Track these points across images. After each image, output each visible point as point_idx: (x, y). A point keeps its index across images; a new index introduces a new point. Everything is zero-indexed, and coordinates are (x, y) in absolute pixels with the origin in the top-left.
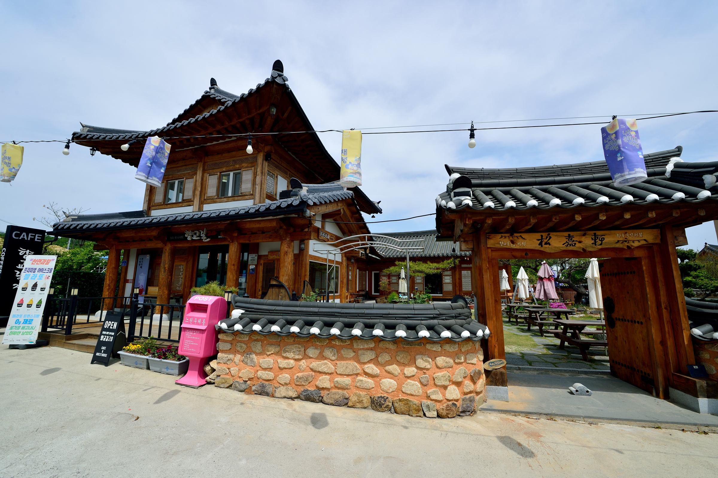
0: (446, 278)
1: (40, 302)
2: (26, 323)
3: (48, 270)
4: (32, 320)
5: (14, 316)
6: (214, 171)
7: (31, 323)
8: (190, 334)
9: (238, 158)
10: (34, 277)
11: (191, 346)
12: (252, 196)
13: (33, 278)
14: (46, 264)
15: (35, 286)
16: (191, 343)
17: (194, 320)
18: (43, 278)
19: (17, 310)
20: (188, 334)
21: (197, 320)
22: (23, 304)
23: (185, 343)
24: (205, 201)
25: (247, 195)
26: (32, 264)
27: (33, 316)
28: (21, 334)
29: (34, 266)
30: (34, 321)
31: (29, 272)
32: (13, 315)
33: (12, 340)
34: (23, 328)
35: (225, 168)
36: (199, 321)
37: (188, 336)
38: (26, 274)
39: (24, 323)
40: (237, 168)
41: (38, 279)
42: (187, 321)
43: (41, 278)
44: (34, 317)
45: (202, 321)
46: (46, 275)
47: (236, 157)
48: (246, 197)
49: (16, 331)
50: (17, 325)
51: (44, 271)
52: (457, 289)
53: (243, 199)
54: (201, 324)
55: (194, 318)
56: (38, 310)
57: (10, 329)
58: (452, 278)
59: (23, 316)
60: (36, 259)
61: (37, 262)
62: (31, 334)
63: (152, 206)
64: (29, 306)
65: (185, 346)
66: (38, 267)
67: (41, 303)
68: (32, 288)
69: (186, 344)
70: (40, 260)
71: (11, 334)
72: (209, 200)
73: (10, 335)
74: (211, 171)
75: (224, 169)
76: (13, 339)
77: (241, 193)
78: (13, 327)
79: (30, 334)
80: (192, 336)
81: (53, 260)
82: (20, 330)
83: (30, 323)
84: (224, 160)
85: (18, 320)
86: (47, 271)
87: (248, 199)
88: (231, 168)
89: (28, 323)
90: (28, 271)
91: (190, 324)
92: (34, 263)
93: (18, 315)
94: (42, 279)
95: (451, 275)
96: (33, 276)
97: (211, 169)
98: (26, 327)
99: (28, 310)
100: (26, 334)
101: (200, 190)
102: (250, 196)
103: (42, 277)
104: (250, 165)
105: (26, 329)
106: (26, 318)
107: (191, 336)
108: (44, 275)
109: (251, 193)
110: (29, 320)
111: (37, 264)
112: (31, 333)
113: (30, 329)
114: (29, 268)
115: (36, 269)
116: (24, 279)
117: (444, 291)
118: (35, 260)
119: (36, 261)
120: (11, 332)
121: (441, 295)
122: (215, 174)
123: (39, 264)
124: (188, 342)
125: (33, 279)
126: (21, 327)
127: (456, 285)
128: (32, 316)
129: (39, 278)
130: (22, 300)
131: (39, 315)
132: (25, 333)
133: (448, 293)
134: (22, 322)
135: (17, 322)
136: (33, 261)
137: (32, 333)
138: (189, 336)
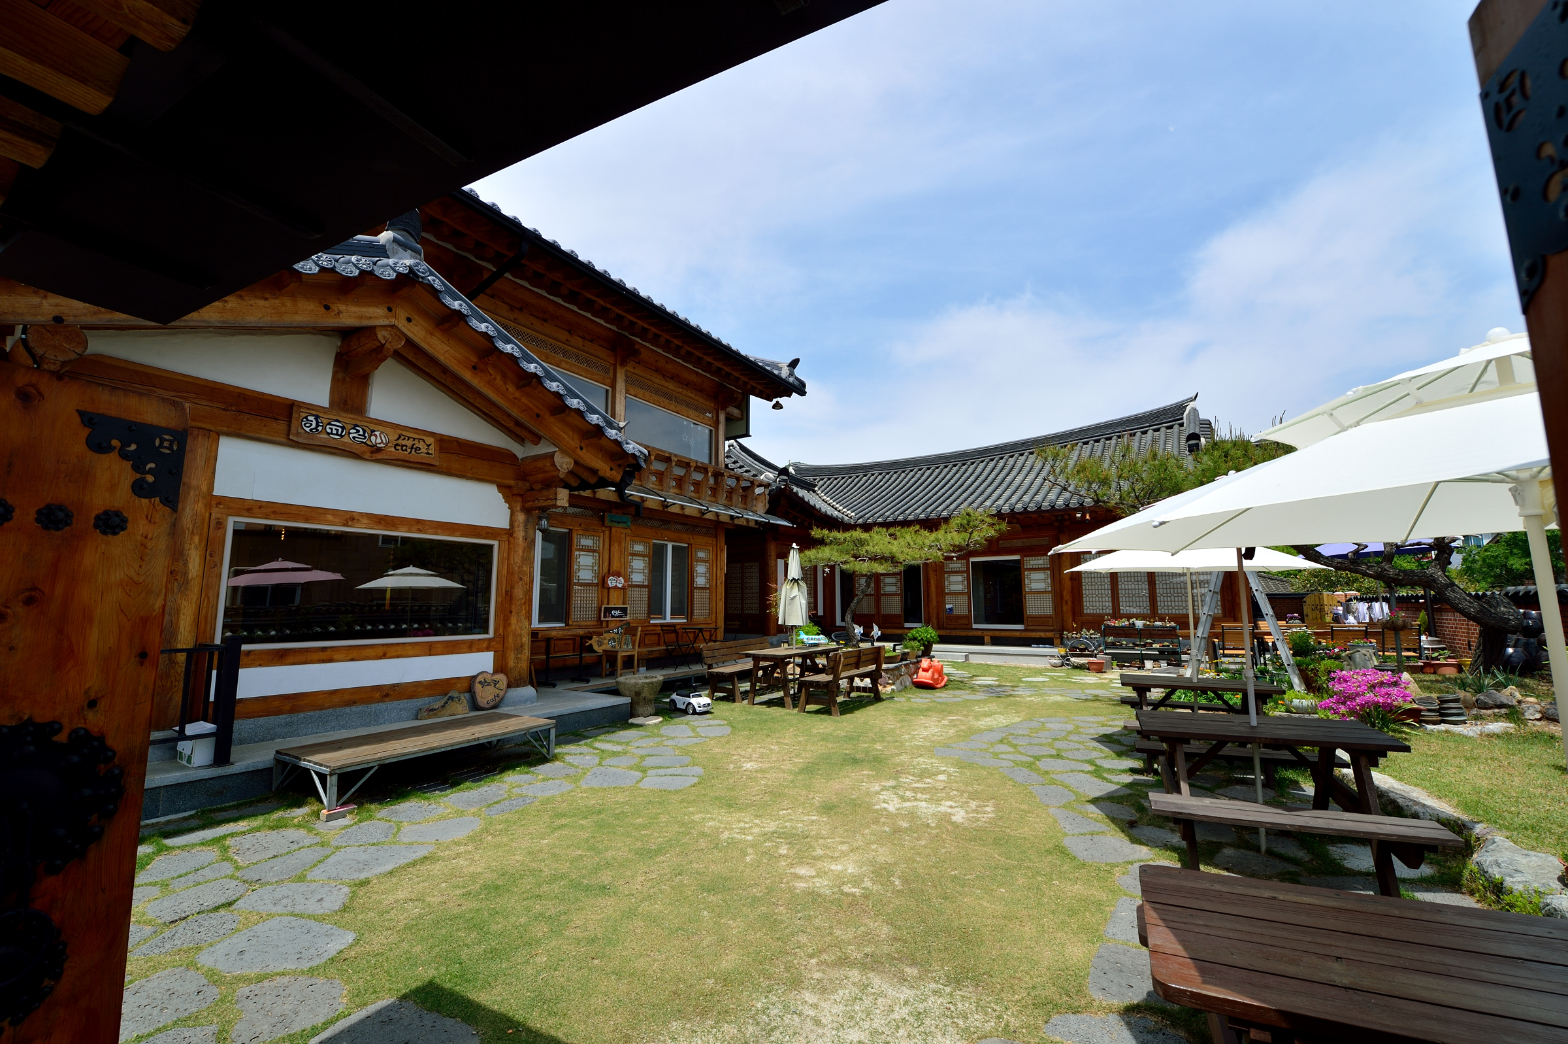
0: (1035, 576)
52: (1065, 608)
58: (1053, 577)
95: (1047, 569)
117: (1030, 617)
121: (1021, 627)
127: (1062, 597)
133: (1040, 621)
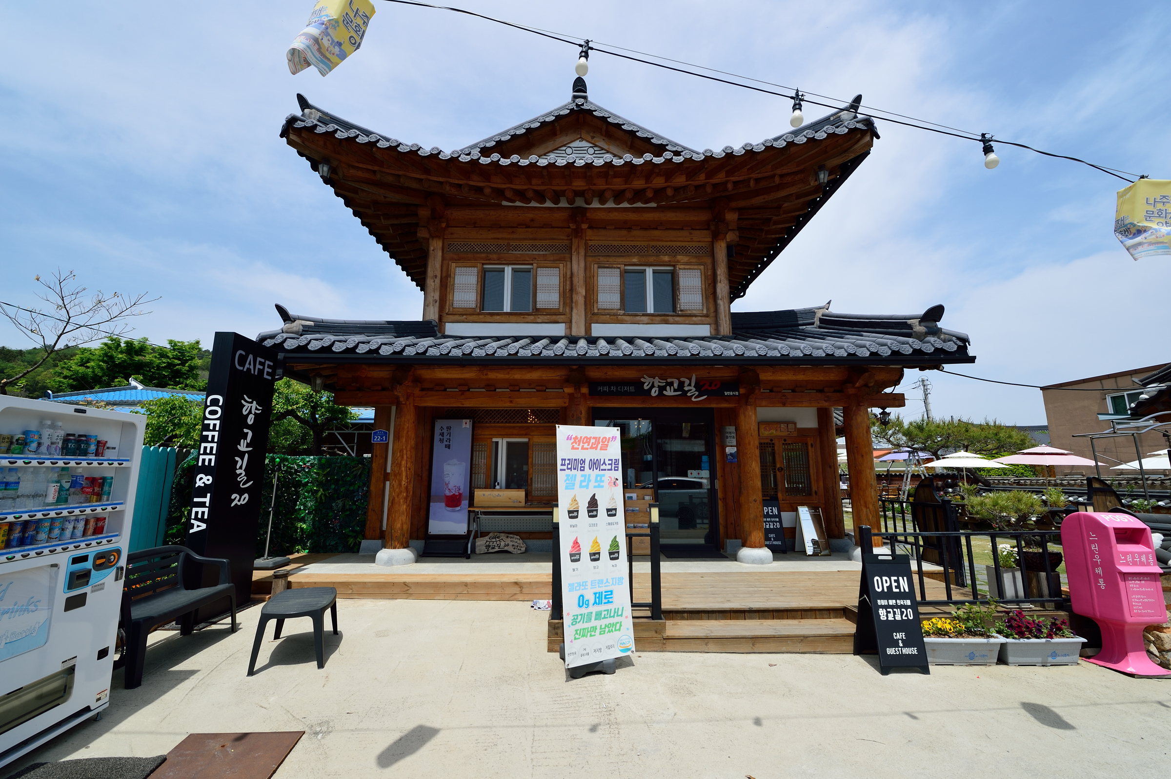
1: (615, 543)
2: (600, 603)
3: (611, 464)
4: (611, 592)
5: (572, 587)
6: (611, 260)
7: (610, 600)
8: (1136, 584)
9: (664, 244)
10: (584, 481)
11: (1145, 605)
12: (707, 319)
13: (584, 484)
14: (601, 449)
15: (593, 504)
16: (1143, 599)
17: (1133, 557)
18: (606, 484)
19: (574, 570)
20: (1133, 584)
21: (1140, 557)
22: (581, 552)
23: (1133, 600)
24: (595, 318)
25: (696, 316)
26: (573, 448)
27: (610, 581)
28: (598, 631)
29: (579, 455)
30: (614, 593)
31: (570, 469)
32: (570, 585)
33: (585, 652)
34: (598, 616)
35: (637, 257)
36: (1144, 559)
37: (1133, 588)
38: (567, 476)
39: (595, 603)
40: (666, 262)
41: (595, 487)
42: (1123, 560)
43: (602, 484)
44: (613, 584)
45: (1147, 559)
46: (610, 477)
47: (662, 241)
48: (694, 318)
49: (586, 625)
50: (584, 611)
51: (602, 467)
53: (687, 322)
54: (1148, 564)
55: (1133, 553)
56: (616, 565)
57: (572, 624)
59: (589, 584)
60: (579, 437)
61: (581, 444)
62: (619, 630)
63: (447, 314)
64: (595, 557)
65: (1135, 606)
66: (588, 455)
67: (618, 546)
68: (589, 511)
69: (1135, 602)
70: (588, 439)
71: (577, 636)
72: (604, 317)
73: (575, 639)
74: (602, 259)
75: (635, 260)
76: (585, 649)
77: (681, 311)
78: (577, 615)
79: (618, 628)
80: (1141, 586)
81: (614, 438)
82: (594, 623)
83: (609, 602)
84: (633, 243)
85: (582, 596)
86: (609, 467)
87: (697, 322)
88: (652, 259)
89: (604, 601)
90: (569, 466)
91: (1129, 565)
92: (576, 446)
93: (579, 584)
94: (602, 487)
96: (583, 479)
97: (603, 256)
98: (603, 613)
99: (594, 567)
100: (609, 631)
101: (584, 294)
102: (703, 318)
103: (603, 482)
104: (694, 260)
105: (605, 618)
106: (598, 590)
107: (1138, 588)
108: (604, 475)
109: (705, 312)
110: (604, 594)
111: (583, 448)
112: (618, 626)
113: (614, 617)
114: (569, 460)
115: (584, 462)
116: (567, 488)
118: (576, 438)
119: (579, 441)
120: (576, 631)
122: (615, 266)
123: (587, 449)
124: (1138, 599)
125: (584, 487)
126: (594, 615)
128: (607, 581)
129: (596, 484)
130: (576, 543)
131: (623, 578)
132: (607, 630)
134: (592, 601)
135: (582, 602)
136: (573, 440)
137: (621, 626)
138: (1136, 588)
